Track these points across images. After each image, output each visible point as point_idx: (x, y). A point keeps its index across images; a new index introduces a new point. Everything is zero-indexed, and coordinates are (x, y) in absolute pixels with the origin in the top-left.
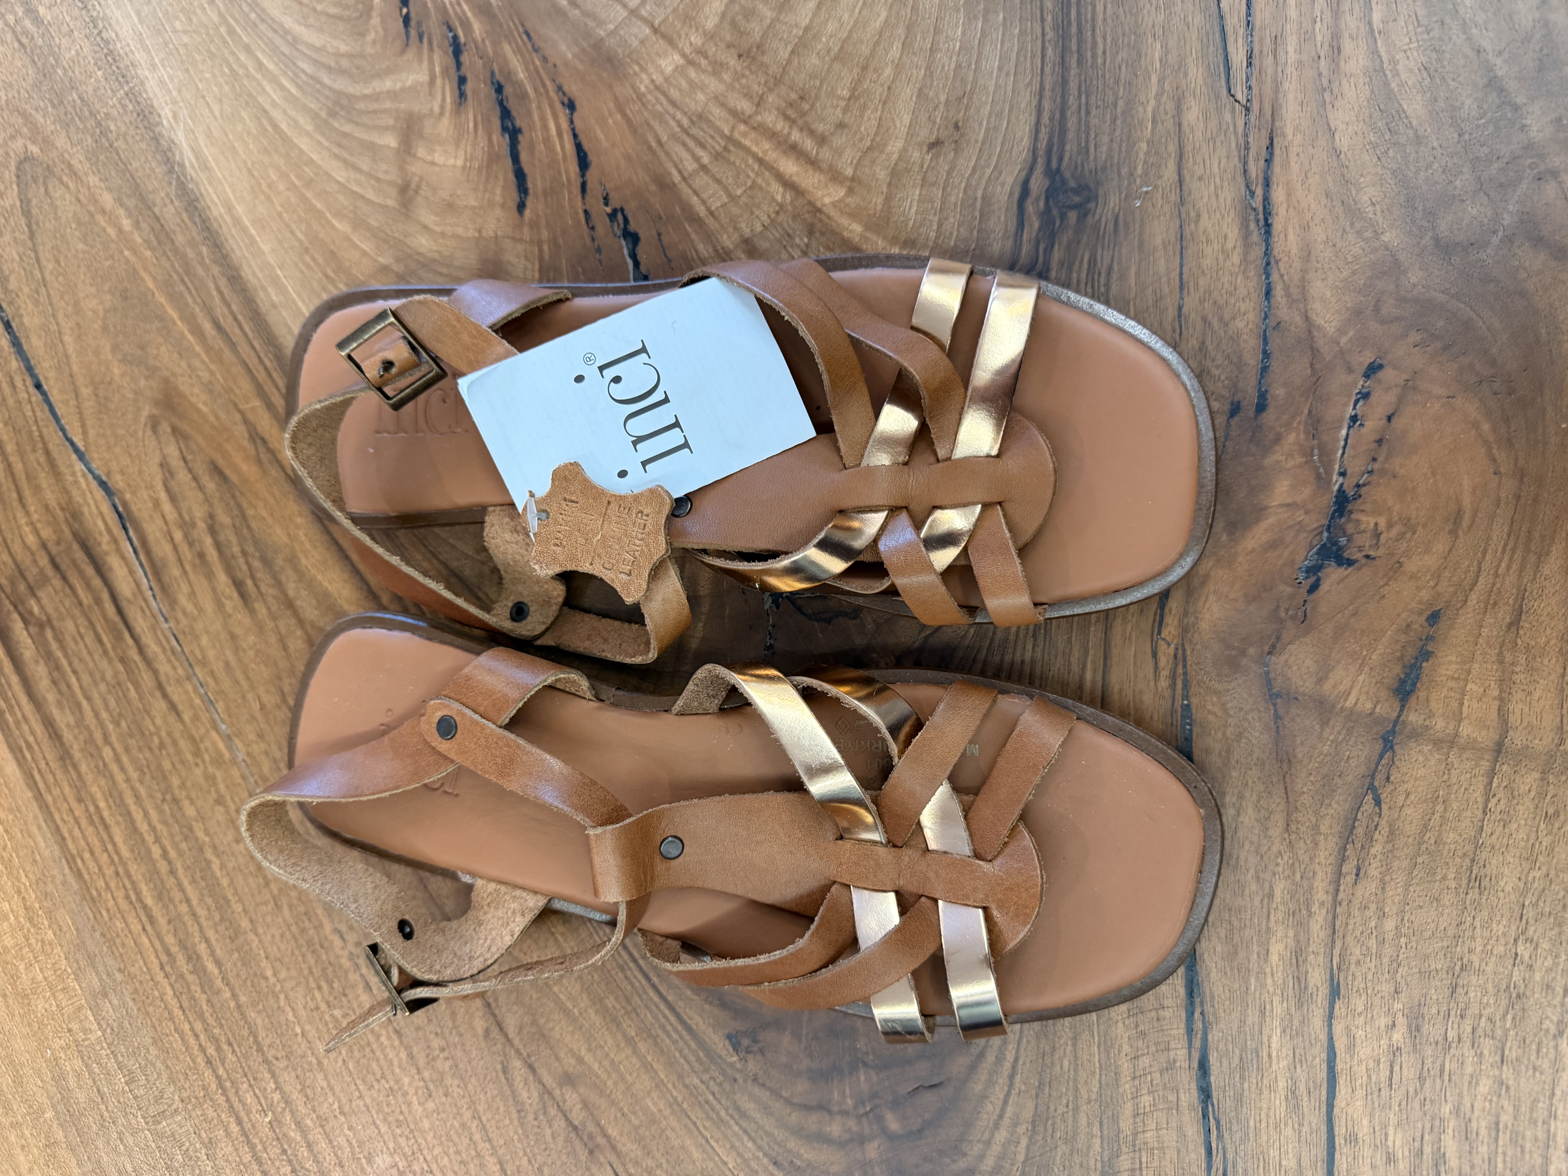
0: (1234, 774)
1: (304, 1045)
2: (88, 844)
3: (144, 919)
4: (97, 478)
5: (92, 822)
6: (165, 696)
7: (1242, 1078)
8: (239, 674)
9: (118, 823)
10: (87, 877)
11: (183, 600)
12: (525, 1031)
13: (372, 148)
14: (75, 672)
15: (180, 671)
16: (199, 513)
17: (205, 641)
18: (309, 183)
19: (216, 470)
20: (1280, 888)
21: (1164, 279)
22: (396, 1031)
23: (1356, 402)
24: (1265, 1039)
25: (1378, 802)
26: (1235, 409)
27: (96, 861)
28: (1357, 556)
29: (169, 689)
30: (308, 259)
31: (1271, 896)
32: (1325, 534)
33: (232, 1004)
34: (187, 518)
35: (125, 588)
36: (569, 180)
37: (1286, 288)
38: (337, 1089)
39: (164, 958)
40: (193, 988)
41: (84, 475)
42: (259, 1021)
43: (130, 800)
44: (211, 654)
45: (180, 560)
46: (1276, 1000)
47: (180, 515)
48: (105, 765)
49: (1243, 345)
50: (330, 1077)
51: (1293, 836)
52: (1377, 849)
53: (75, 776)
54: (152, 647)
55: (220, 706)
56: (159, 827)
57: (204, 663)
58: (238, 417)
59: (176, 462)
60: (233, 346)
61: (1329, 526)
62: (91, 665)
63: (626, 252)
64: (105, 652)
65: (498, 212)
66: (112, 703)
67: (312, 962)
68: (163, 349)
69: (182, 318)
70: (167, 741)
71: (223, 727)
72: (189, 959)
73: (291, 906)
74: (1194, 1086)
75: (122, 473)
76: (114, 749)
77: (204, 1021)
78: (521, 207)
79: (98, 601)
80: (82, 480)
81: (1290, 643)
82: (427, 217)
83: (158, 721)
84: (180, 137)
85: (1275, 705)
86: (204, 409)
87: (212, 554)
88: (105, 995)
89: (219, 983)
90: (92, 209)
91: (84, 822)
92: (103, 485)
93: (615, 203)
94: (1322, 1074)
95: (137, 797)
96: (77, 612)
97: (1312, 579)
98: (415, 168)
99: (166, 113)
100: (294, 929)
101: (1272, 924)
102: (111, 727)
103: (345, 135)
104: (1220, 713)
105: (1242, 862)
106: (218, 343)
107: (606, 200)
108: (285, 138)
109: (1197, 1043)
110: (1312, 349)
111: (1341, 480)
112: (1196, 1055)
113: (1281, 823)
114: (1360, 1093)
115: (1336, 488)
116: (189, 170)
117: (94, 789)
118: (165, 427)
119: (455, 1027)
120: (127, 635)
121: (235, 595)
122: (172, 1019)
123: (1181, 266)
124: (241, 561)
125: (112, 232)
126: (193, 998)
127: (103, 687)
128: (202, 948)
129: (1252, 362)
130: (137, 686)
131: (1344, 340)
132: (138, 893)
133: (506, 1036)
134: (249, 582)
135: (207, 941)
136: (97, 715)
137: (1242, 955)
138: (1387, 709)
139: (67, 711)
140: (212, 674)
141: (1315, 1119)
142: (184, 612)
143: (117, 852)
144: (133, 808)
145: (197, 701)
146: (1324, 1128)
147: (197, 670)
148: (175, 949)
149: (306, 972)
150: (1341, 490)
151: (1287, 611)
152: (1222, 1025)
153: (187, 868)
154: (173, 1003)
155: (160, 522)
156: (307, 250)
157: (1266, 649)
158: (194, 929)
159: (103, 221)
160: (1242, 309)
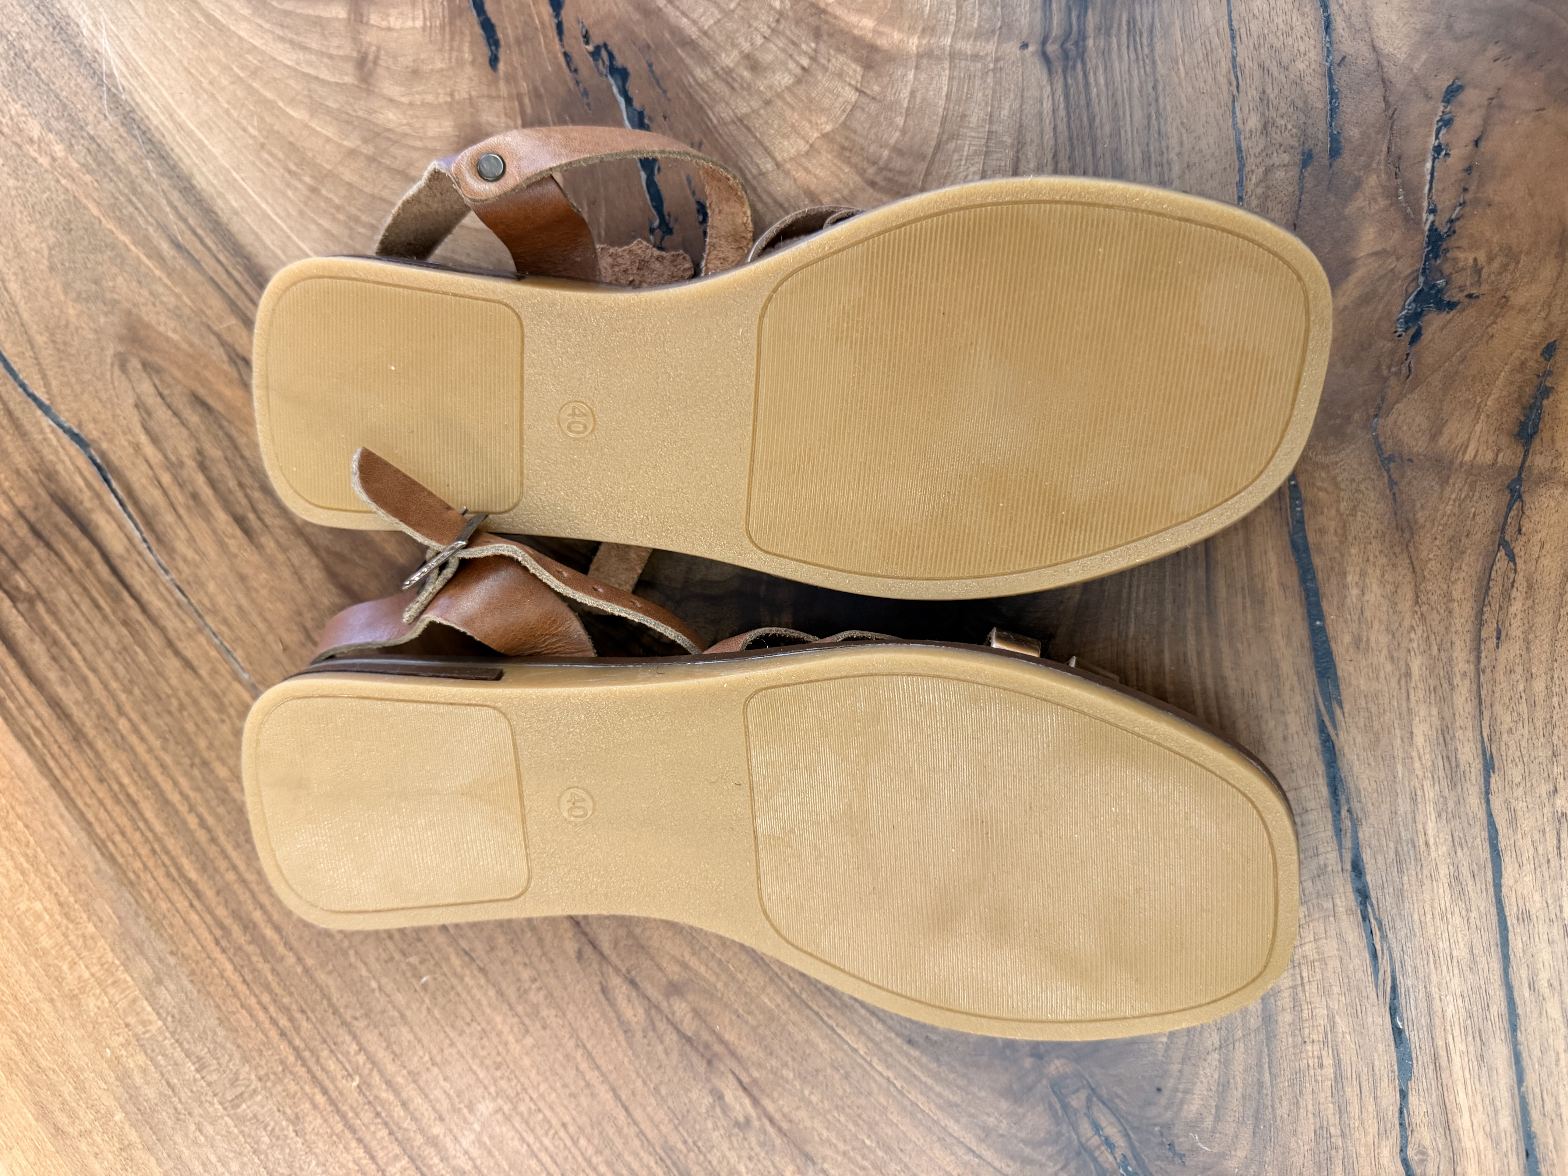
0: (1353, 551)
1: (383, 1000)
2: (117, 826)
3: (190, 895)
4: (68, 432)
5: (118, 802)
6: (177, 653)
7: (1400, 872)
8: (255, 618)
9: (146, 798)
10: (121, 860)
11: (181, 547)
12: (621, 945)
13: (318, 23)
14: (75, 644)
15: (190, 624)
16: (186, 451)
17: (212, 587)
18: (254, 73)
19: (198, 401)
20: (1417, 665)
21: (1213, 30)
22: (482, 970)
23: (1438, 131)
24: (1420, 827)
25: (1512, 557)
26: (1307, 158)
27: (129, 842)
28: (1458, 296)
29: (180, 645)
30: (265, 155)
31: (1408, 674)
32: (1421, 279)
33: (299, 970)
34: (173, 458)
35: (116, 544)
36: (542, 23)
37: (1348, 19)
38: (426, 1041)
39: (218, 933)
40: (254, 959)
41: (53, 431)
42: (331, 982)
43: (156, 771)
44: (221, 600)
45: (172, 505)
46: (1427, 783)
47: (166, 457)
48: (123, 738)
49: (1307, 88)
50: (417, 1029)
51: (1425, 608)
52: (1516, 607)
53: (92, 756)
54: (155, 603)
55: (239, 654)
56: (192, 794)
57: (214, 612)
58: (213, 339)
59: (152, 400)
60: (196, 263)
61: (1424, 271)
62: (92, 633)
63: (615, 90)
64: (105, 617)
65: (469, 70)
66: (121, 670)
68: (120, 280)
69: (135, 243)
70: (186, 701)
71: (246, 676)
72: (245, 928)
74: (1349, 888)
75: (95, 421)
76: (130, 720)
77: (271, 991)
78: (494, 61)
79: (89, 564)
80: (51, 436)
81: (1397, 402)
82: (390, 88)
83: (174, 682)
84: (105, 45)
85: (1388, 471)
86: (175, 337)
87: (206, 492)
88: (160, 982)
89: (281, 949)
90: (18, 139)
91: (109, 802)
92: (76, 437)
93: (596, 38)
94: (1485, 854)
95: (163, 766)
96: (67, 579)
97: (1412, 332)
98: (370, 38)
99: (85, 21)
101: (1413, 705)
102: (123, 697)
103: (287, 13)
104: (1330, 489)
105: (1373, 644)
106: (181, 262)
107: (587, 38)
108: (220, 27)
109: (1348, 843)
110: (1383, 80)
111: (1431, 217)
112: (1348, 856)
113: (1410, 595)
114: (1528, 867)
115: (1427, 227)
116: (120, 80)
117: (115, 766)
118: (135, 364)
119: (545, 954)
120: (126, 595)
121: (239, 533)
122: (236, 995)
123: (1230, 13)
124: (239, 495)
125: (44, 161)
126: (254, 970)
127: (108, 655)
128: (257, 915)
129: (1320, 105)
130: (145, 648)
131: (1417, 66)
132: (179, 869)
133: (601, 954)
134: (251, 516)
135: (262, 907)
136: (106, 686)
137: (1384, 741)
138: (1509, 456)
139: (73, 687)
140: (225, 621)
141: (1483, 902)
142: (185, 560)
143: (151, 830)
144: (160, 778)
145: (213, 653)
146: (1493, 911)
147: (208, 619)
148: (228, 921)
150: (1433, 229)
151: (1389, 368)
152: (1372, 820)
153: (228, 833)
154: (235, 979)
155: (144, 467)
156: (263, 146)
157: (1372, 412)
158: (244, 896)
159: (32, 151)
160: (1302, 49)
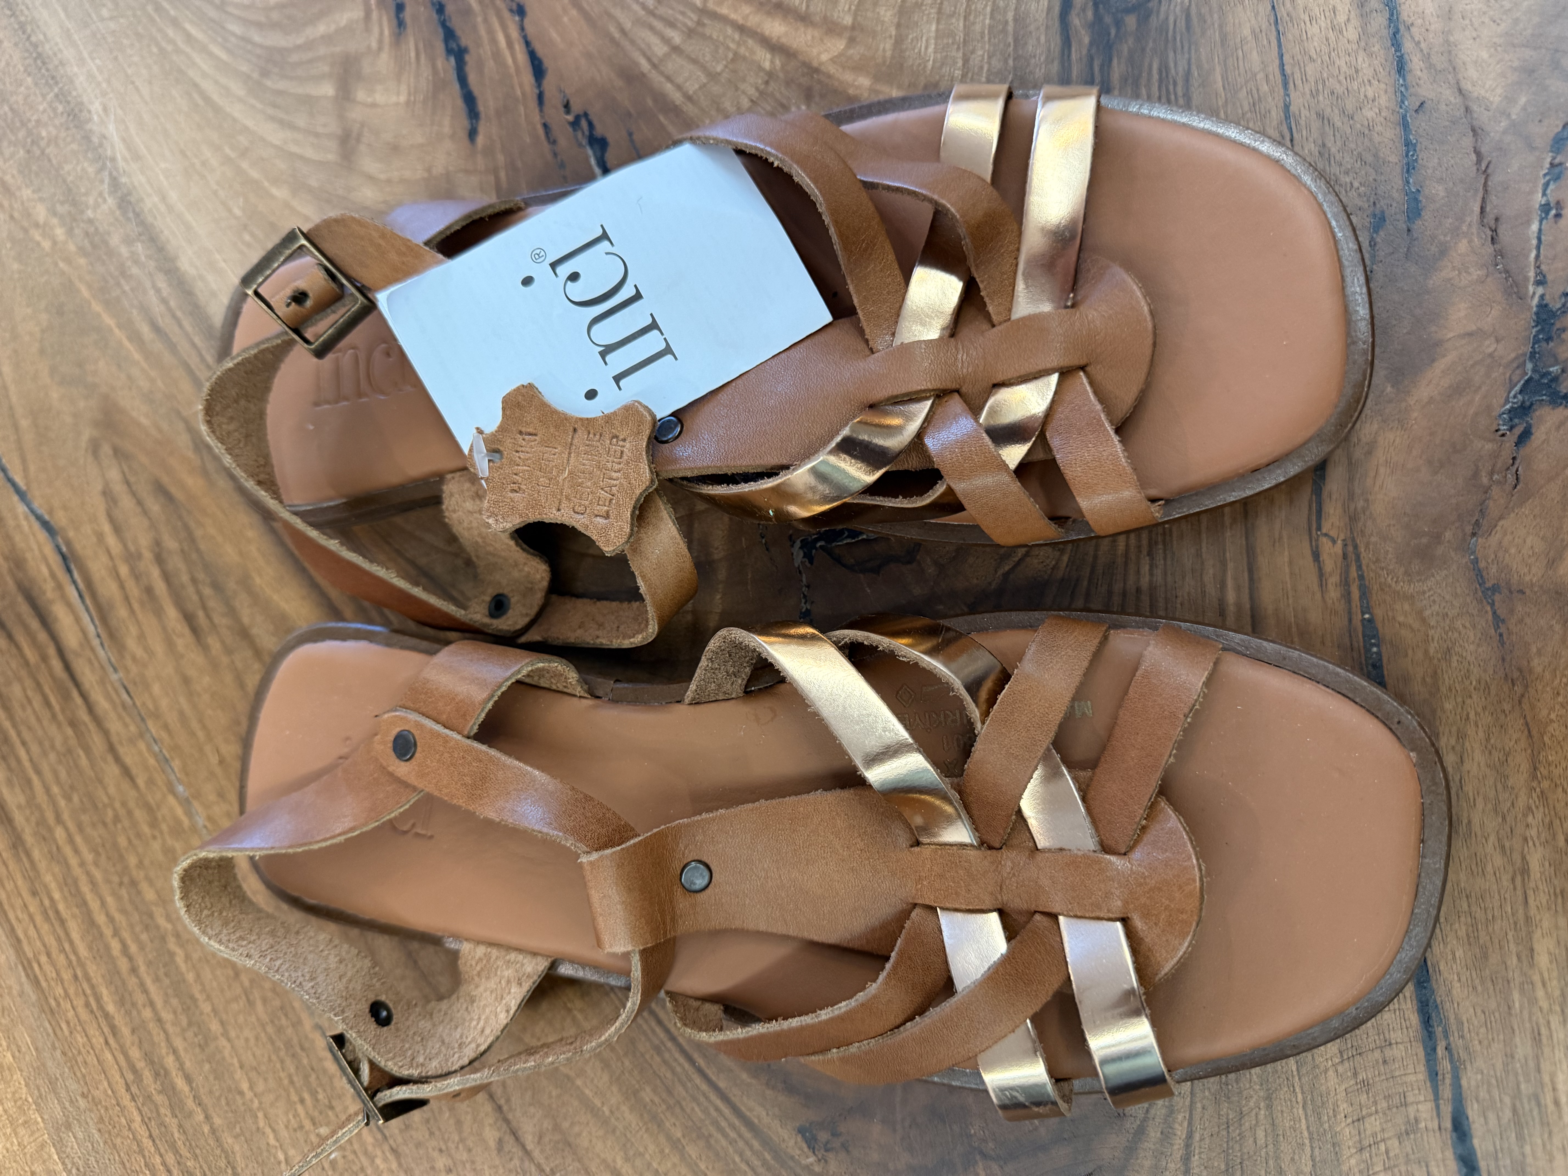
0: (1448, 706)
2: (45, 946)
3: (106, 1030)
4: (39, 518)
5: (47, 918)
6: (118, 759)
7: (1520, 1137)
8: (195, 725)
9: (74, 916)
10: (44, 984)
11: (131, 644)
12: (546, 1140)
13: (308, 101)
14: (24, 743)
15: (133, 728)
16: (144, 541)
17: (156, 689)
18: (244, 153)
19: (161, 490)
20: (1536, 859)
21: (1260, 76)
22: (394, 1151)
23: (1546, 185)
24: (1546, 1079)
26: (1379, 221)
27: (53, 963)
29: (121, 750)
30: (247, 237)
31: (1525, 871)
32: (1529, 366)
33: (206, 1129)
34: (132, 549)
35: (71, 639)
36: (523, 94)
37: (1426, 58)
39: (130, 1077)
40: (162, 1111)
41: (26, 518)
42: (237, 1148)
43: (85, 889)
44: (164, 703)
45: (127, 598)
46: (1555, 1020)
47: (125, 546)
48: (58, 848)
49: (1377, 139)
51: (1545, 784)
53: (27, 866)
54: (102, 703)
55: (176, 764)
56: (117, 916)
57: (156, 715)
58: (181, 426)
59: (119, 488)
60: (173, 348)
61: (1532, 355)
62: (40, 732)
63: (593, 161)
64: (54, 716)
65: (448, 145)
66: (63, 774)
67: (292, 1070)
68: (101, 364)
69: (120, 326)
70: (122, 812)
71: (180, 788)
72: (157, 1075)
73: (265, 1000)
74: (1449, 1154)
75: (65, 508)
76: (67, 829)
77: (176, 1152)
78: (472, 134)
79: (44, 658)
80: (24, 523)
81: (1501, 518)
82: (369, 164)
83: (112, 790)
84: (111, 129)
85: (1492, 604)
86: (144, 421)
87: (160, 587)
88: (69, 1127)
89: (190, 1103)
90: (25, 224)
91: (39, 919)
92: (46, 525)
93: (577, 107)
95: (93, 883)
96: (23, 673)
97: (1518, 430)
98: (355, 114)
99: (96, 107)
100: (270, 1029)
101: (1533, 911)
102: (62, 803)
103: (280, 93)
104: (1416, 625)
105: (1476, 827)
106: (158, 346)
107: (567, 106)
108: (217, 109)
109: (1447, 1092)
110: (1473, 130)
111: (1540, 290)
112: (1447, 1110)
113: (1525, 766)
115: (1536, 301)
116: (121, 164)
117: (48, 878)
118: (106, 449)
119: (462, 1140)
120: (75, 694)
121: (187, 631)
122: (141, 1151)
123: (1281, 56)
124: (191, 590)
125: (46, 245)
126: (162, 1124)
127: (52, 757)
128: (170, 1061)
129: (1393, 159)
130: (87, 750)
131: (1515, 110)
132: (98, 999)
133: (523, 1147)
134: (201, 614)
135: (175, 1052)
136: (47, 790)
137: (1494, 958)
139: (18, 790)
140: (166, 727)
142: (134, 659)
143: (75, 953)
144: (89, 896)
145: (152, 761)
147: (150, 724)
148: (140, 1065)
149: (286, 1082)
150: (1542, 305)
151: (1491, 473)
152: (1480, 1063)
153: (149, 964)
154: (142, 1132)
155: (104, 559)
156: (245, 227)
157: (1469, 529)
158: (159, 1037)
159: (37, 236)
160: (1370, 94)
